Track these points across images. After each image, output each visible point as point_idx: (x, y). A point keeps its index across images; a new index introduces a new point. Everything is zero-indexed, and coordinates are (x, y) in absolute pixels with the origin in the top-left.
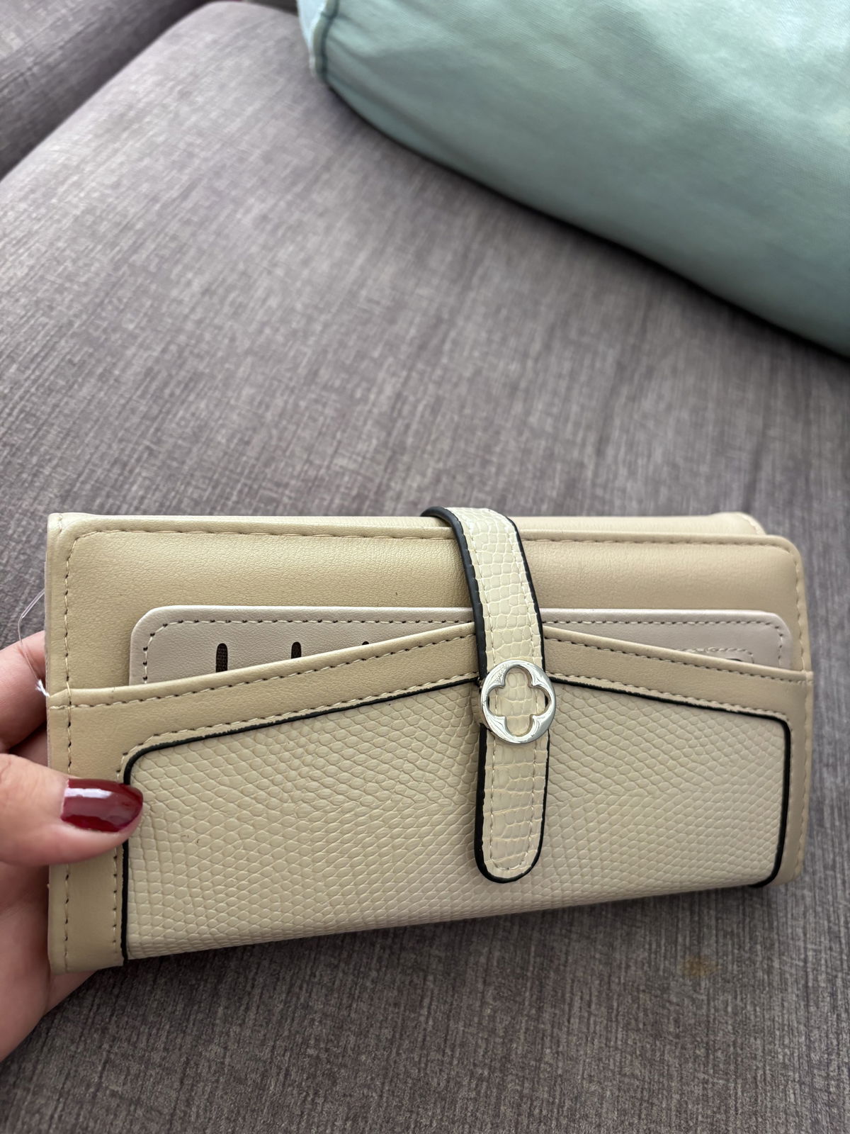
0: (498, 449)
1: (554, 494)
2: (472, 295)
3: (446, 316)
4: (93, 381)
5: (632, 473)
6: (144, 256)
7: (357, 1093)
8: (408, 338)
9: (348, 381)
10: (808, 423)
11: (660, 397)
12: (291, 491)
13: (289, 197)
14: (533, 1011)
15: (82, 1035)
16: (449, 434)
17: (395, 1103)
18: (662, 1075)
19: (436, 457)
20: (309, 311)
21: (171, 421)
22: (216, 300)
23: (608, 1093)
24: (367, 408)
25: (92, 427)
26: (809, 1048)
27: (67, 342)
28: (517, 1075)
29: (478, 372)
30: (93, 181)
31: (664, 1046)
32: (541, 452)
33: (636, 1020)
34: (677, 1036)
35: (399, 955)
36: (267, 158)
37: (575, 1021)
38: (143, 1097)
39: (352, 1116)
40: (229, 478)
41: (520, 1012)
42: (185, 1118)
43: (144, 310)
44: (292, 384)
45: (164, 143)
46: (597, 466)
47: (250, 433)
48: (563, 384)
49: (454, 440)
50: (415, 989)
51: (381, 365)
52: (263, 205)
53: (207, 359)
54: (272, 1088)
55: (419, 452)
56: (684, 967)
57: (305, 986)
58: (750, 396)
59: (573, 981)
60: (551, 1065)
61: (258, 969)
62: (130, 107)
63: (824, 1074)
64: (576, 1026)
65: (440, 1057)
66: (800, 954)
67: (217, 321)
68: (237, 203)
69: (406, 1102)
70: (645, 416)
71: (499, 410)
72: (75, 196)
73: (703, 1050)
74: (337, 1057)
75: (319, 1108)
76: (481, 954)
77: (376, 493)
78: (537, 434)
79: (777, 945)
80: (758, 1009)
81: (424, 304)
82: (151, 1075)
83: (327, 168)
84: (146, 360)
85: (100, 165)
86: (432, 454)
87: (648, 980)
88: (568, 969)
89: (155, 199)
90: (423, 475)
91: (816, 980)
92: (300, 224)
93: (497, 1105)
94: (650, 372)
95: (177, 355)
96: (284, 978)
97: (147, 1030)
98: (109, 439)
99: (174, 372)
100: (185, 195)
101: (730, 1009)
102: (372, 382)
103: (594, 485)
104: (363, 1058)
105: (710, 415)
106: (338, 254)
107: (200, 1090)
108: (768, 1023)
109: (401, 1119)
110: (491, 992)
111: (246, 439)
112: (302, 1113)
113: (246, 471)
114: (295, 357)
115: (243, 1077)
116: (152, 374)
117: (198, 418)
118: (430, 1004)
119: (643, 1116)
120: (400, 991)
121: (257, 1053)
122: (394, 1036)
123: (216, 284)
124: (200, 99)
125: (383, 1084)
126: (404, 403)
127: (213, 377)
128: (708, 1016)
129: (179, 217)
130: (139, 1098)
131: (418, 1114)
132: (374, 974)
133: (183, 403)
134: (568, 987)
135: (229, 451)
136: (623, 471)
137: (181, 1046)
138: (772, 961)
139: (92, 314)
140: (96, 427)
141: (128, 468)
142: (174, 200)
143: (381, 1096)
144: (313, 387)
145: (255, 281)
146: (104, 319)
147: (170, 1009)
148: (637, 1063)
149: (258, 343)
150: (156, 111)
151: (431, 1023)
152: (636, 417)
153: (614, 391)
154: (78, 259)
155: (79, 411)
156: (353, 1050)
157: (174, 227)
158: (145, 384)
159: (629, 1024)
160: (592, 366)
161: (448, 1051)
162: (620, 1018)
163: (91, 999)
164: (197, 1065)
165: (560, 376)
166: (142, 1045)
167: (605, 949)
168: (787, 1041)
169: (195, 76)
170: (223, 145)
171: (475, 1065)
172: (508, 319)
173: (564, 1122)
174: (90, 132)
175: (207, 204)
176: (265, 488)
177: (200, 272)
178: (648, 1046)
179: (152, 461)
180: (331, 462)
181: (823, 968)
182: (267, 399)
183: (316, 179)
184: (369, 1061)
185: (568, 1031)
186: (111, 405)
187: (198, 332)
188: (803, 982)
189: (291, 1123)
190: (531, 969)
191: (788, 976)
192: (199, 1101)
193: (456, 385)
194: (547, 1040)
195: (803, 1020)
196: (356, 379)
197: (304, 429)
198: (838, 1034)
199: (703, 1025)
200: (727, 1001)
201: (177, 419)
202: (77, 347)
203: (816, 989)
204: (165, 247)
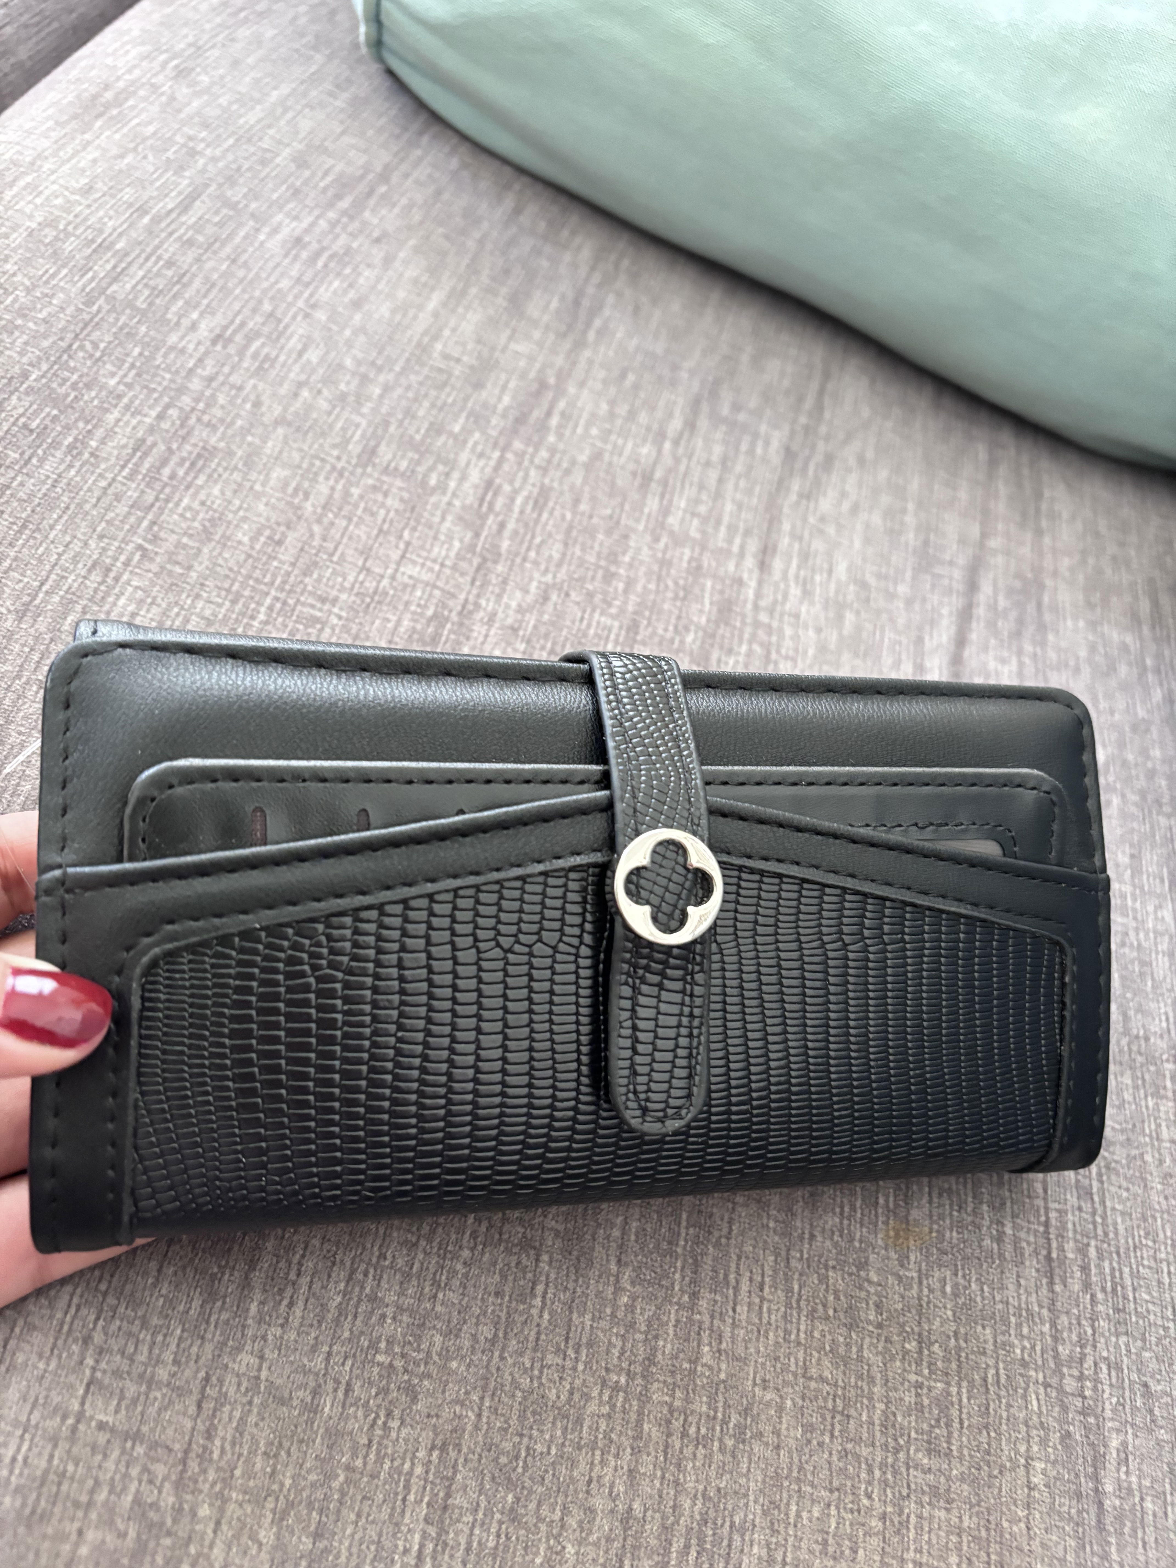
0: (627, 559)
1: (703, 620)
2: (587, 353)
3: (552, 381)
4: (59, 454)
5: (807, 593)
6: (128, 286)
7: (446, 1413)
8: (500, 407)
9: (418, 463)
10: (1039, 533)
11: (844, 494)
12: (341, 609)
13: (332, 215)
14: (686, 1298)
15: (54, 1346)
16: (559, 537)
17: (498, 1424)
18: (860, 1377)
19: (543, 567)
20: (363, 369)
21: (172, 511)
22: (232, 349)
23: (789, 1403)
24: (446, 499)
25: (60, 517)
26: (1055, 1339)
27: (19, 399)
28: (665, 1382)
29: (597, 456)
30: (53, 183)
31: (863, 1339)
32: (685, 565)
33: (825, 1306)
34: (880, 1326)
35: (501, 1228)
36: (301, 162)
37: (742, 1309)
38: (145, 1429)
39: (439, 1443)
40: (254, 589)
41: (667, 1299)
42: (204, 1456)
43: (130, 360)
44: (339, 465)
45: (155, 133)
46: (760, 583)
47: (283, 528)
48: (713, 475)
49: (566, 544)
50: (525, 1273)
51: (465, 442)
52: (294, 224)
53: (222, 429)
54: (327, 1410)
55: (518, 560)
56: (887, 1236)
57: (372, 1271)
58: (963, 495)
59: (739, 1258)
60: (710, 1368)
61: (305, 1249)
62: (107, 87)
63: (1076, 1373)
64: (744, 1317)
65: (560, 1361)
66: (1039, 1216)
67: (235, 379)
68: (260, 219)
69: (514, 1422)
70: (822, 519)
71: (627, 507)
72: (30, 202)
73: (914, 1343)
74: (417, 1364)
75: (394, 1435)
76: (613, 1225)
77: (460, 614)
78: (678, 540)
79: (1008, 1204)
80: (986, 1288)
81: (522, 363)
82: (156, 1399)
83: (384, 177)
84: (134, 428)
85: (63, 163)
86: (536, 563)
87: (840, 1253)
88: (733, 1241)
89: (142, 211)
90: (526, 591)
91: (1061, 1249)
92: (348, 251)
93: (639, 1423)
94: (829, 461)
95: (178, 422)
96: (342, 1261)
97: (149, 1337)
98: (84, 534)
99: (175, 446)
100: (185, 206)
101: (948, 1289)
102: (452, 465)
103: (756, 607)
104: (454, 1364)
105: (910, 519)
106: (401, 294)
107: (225, 1417)
108: (1000, 1306)
109: (507, 1446)
110: (627, 1274)
111: (277, 537)
112: (370, 1441)
113: (278, 581)
114: (344, 429)
115: (286, 1395)
116: (144, 448)
117: (210, 508)
118: (545, 1293)
119: (837, 1433)
120: (504, 1277)
121: (306, 1362)
122: (495, 1335)
123: (232, 328)
124: (205, 79)
125: (482, 1398)
126: (495, 494)
127: (231, 454)
128: (920, 1299)
129: (176, 235)
130: (139, 1430)
131: (530, 1437)
132: (466, 1253)
133: (188, 488)
134: (733, 1266)
135: (254, 553)
136: (795, 591)
137: (198, 1357)
138: (1003, 1225)
139: (55, 363)
140: (65, 517)
141: (112, 575)
142: (171, 211)
143: (479, 1416)
144: (369, 469)
145: (286, 327)
146: (73, 370)
147: (181, 1308)
148: (826, 1362)
149: (292, 409)
150: (142, 93)
151: (546, 1316)
152: (812, 520)
153: (781, 485)
154: (34, 286)
155: (40, 495)
156: (439, 1355)
157: (170, 248)
158: (134, 461)
159: (814, 1310)
160: (751, 452)
161: (571, 1352)
162: (803, 1303)
163: (67, 1297)
164: (221, 1381)
165: (708, 464)
166: (142, 1357)
167: (781, 1216)
168: (1025, 1330)
169: (198, 49)
170: (237, 140)
171: (607, 1370)
172: (636, 387)
173: (730, 1443)
174: (48, 119)
175: (216, 219)
176: (304, 604)
177: (209, 311)
178: (841, 1339)
179: (147, 565)
180: (396, 570)
181: (1071, 1234)
182: (306, 484)
183: (370, 194)
184: (463, 1368)
185: (734, 1323)
186: (85, 488)
187: (208, 393)
188: (1044, 1252)
189: (354, 1456)
190: (682, 1243)
191: (1024, 1244)
192: (225, 1432)
193: (568, 472)
194: (705, 1336)
195: (1046, 1302)
196: (430, 461)
197: (357, 525)
198: (1093, 1320)
199: (914, 1311)
200: (945, 1279)
201: (180, 510)
202: (35, 407)
203: (1062, 1260)
204: (158, 274)
